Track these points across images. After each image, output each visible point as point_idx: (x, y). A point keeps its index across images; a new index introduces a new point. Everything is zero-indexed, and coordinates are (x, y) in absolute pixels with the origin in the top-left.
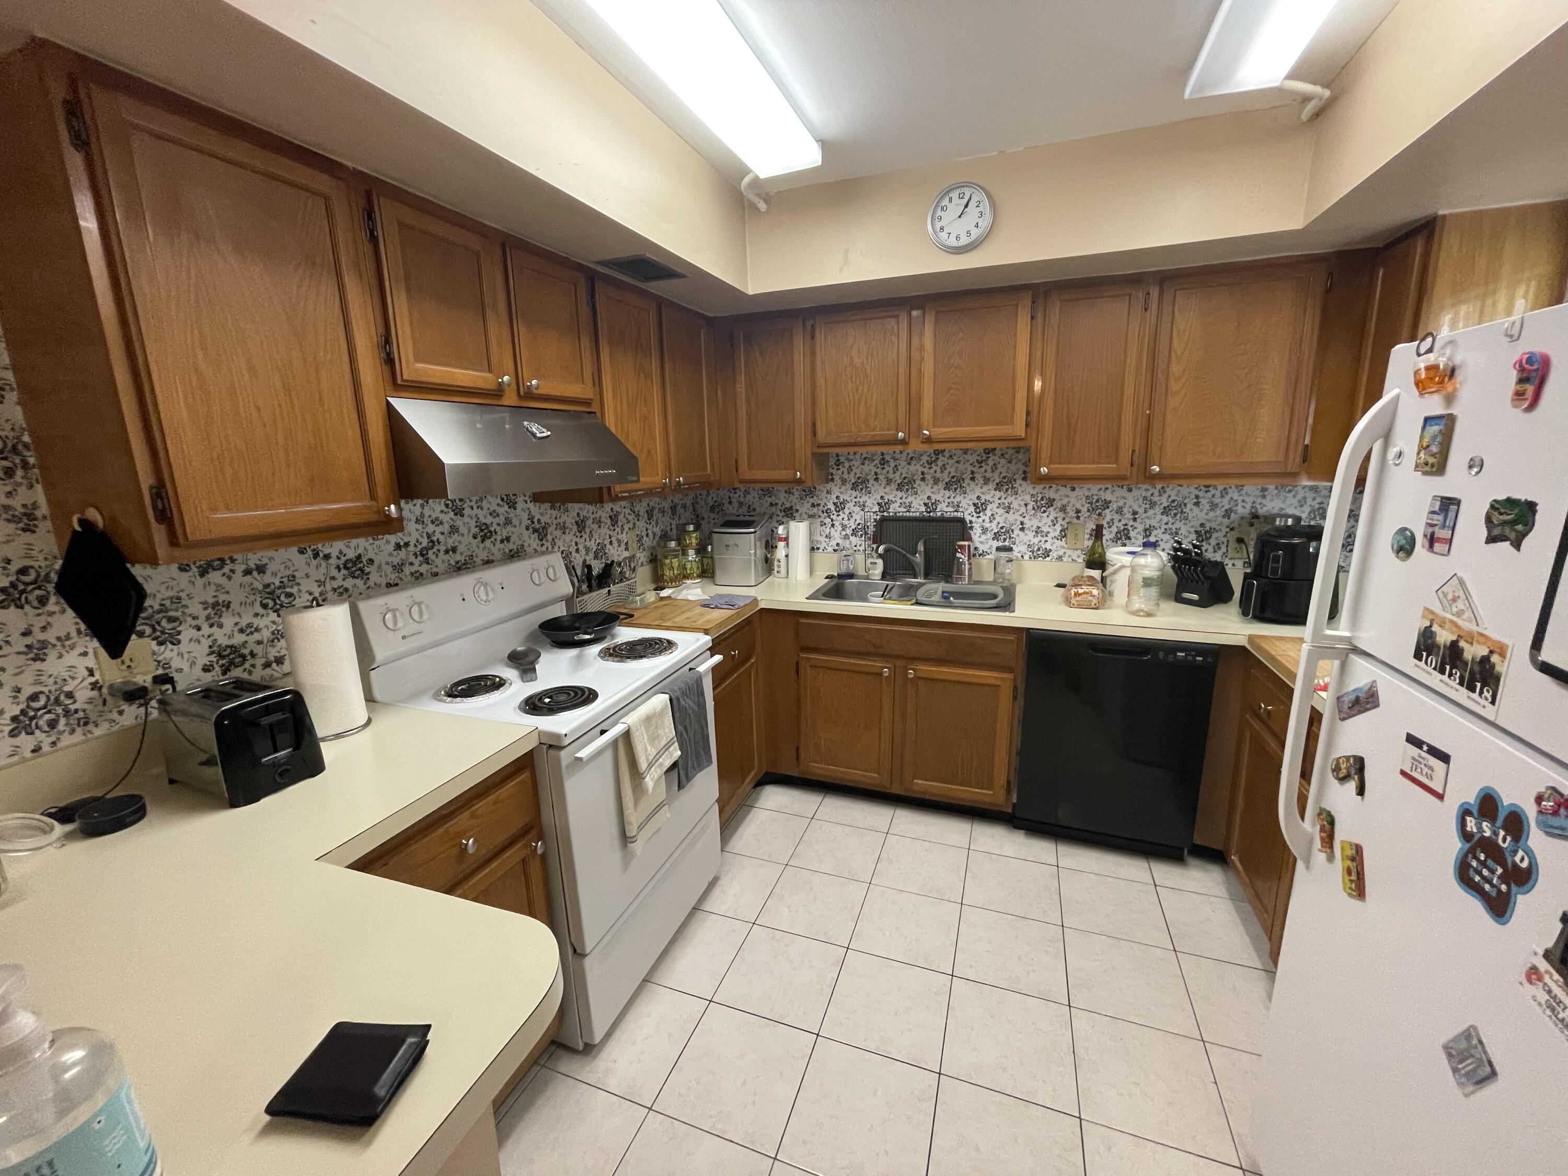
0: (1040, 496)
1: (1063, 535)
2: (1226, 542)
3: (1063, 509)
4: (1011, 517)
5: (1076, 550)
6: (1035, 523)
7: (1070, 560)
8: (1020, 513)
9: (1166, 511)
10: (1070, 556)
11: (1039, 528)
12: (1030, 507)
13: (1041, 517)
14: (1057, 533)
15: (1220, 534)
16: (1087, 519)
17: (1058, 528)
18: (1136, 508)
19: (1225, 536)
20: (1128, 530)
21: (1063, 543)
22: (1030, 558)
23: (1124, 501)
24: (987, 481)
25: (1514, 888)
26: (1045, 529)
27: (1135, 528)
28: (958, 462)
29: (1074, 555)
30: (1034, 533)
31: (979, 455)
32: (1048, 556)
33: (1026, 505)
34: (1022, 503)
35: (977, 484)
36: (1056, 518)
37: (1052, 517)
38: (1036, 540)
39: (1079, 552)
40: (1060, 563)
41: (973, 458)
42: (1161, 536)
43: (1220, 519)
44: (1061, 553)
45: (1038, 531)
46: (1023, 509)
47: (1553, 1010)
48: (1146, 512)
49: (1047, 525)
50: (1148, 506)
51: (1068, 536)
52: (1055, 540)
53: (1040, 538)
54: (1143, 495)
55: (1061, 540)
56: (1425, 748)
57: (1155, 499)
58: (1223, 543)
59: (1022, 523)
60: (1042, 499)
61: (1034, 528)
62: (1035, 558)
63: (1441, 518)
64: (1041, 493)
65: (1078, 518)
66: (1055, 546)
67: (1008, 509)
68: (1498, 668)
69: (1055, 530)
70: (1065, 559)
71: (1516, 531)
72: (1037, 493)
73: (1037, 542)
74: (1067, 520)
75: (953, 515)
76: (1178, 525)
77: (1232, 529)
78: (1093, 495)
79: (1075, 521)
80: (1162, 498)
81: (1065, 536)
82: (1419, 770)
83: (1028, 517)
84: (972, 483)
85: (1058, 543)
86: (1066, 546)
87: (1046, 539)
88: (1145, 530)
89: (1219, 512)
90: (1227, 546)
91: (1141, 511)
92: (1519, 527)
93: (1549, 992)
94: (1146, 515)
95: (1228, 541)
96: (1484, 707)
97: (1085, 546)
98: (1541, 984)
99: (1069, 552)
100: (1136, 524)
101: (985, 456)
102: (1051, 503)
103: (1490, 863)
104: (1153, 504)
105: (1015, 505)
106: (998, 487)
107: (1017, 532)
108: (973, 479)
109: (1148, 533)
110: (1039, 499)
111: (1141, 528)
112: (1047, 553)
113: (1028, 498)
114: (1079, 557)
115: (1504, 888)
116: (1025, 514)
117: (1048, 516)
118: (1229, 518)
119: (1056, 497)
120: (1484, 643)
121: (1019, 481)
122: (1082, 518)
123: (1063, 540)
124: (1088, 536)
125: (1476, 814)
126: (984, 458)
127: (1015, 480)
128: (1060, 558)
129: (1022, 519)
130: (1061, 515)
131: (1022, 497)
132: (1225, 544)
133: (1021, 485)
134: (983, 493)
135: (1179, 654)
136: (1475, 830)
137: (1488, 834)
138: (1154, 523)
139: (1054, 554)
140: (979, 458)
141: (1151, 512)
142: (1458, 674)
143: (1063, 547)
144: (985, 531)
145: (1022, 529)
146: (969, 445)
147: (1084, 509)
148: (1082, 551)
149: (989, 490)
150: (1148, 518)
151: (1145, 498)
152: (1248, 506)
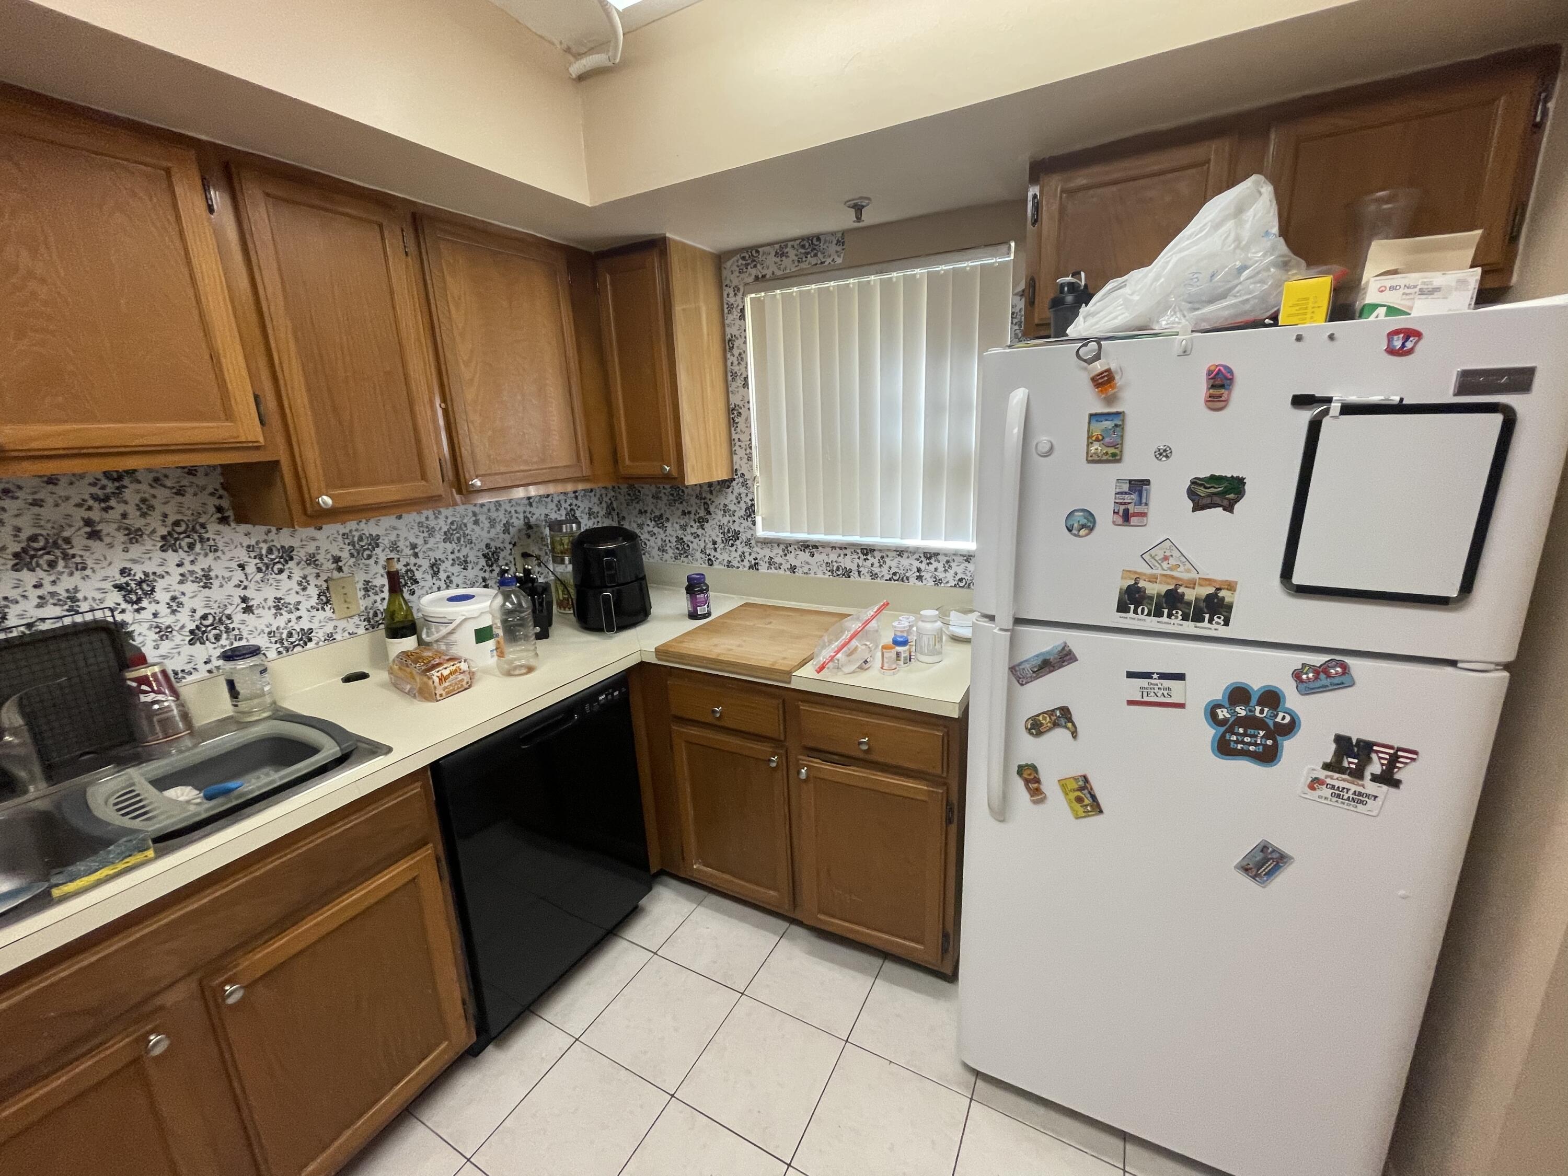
0: (264, 547)
1: (325, 599)
2: (513, 560)
3: (312, 560)
4: (217, 594)
5: (351, 617)
6: (270, 593)
7: (346, 634)
8: (235, 581)
9: (447, 538)
10: (344, 630)
11: (279, 599)
12: (251, 569)
13: (278, 581)
14: (314, 601)
15: (508, 551)
16: (354, 569)
17: (313, 591)
18: (413, 540)
19: (511, 554)
20: (412, 571)
21: (328, 613)
22: (280, 653)
23: (395, 532)
24: (134, 536)
25: (1279, 738)
26: (292, 599)
27: (420, 566)
28: (37, 503)
29: (350, 626)
30: (273, 611)
31: (94, 484)
32: (310, 640)
33: (242, 567)
34: (234, 565)
35: (111, 545)
36: (305, 577)
37: (297, 577)
38: (281, 621)
39: (356, 619)
40: (332, 646)
41: (84, 491)
42: (451, 569)
43: (502, 536)
44: (329, 628)
45: (279, 606)
46: (239, 575)
47: (1338, 796)
48: (426, 542)
49: (293, 592)
50: (426, 534)
51: (334, 600)
52: (314, 612)
53: (286, 616)
54: (417, 521)
55: (323, 609)
56: (1155, 676)
57: (432, 523)
58: (511, 562)
59: (244, 600)
60: (270, 551)
61: (271, 603)
62: (287, 651)
63: (1134, 496)
64: (265, 541)
65: (340, 569)
66: (316, 620)
67: (206, 580)
68: (1227, 600)
69: (309, 597)
70: (338, 637)
71: (1229, 500)
72: (257, 543)
73: (282, 625)
74: (324, 576)
75: (67, 621)
76: (465, 551)
77: (514, 545)
78: (351, 531)
79: (336, 574)
80: (439, 521)
81: (328, 602)
82: (1152, 694)
83: (252, 586)
84: (95, 545)
85: (321, 615)
86: (334, 616)
87: (298, 613)
88: (432, 566)
89: (499, 528)
90: (515, 565)
91: (420, 542)
92: (1232, 496)
93: (1333, 787)
94: (428, 546)
95: (514, 559)
96: (1216, 629)
97: (363, 608)
98: (1324, 787)
99: (342, 624)
100: (419, 561)
101: (111, 487)
102: (287, 554)
103: (1250, 731)
104: (431, 532)
105: (218, 569)
106: (168, 543)
107: (238, 617)
108: (95, 535)
109: (436, 569)
110: (264, 552)
111: (426, 564)
112: (307, 637)
113: (243, 555)
114: (358, 626)
115: (1269, 742)
116: (246, 583)
117: (289, 577)
118: (509, 533)
119: (295, 543)
120: (1210, 585)
121: (213, 527)
122: (345, 569)
123: (327, 608)
124: (363, 592)
125: (1227, 705)
126: (108, 490)
127: (203, 526)
128: (330, 637)
129: (242, 593)
130: (311, 571)
131: (229, 555)
132: (513, 563)
133: (218, 533)
134: (134, 561)
135: (601, 698)
136: (1228, 716)
137: (1243, 713)
138: (439, 555)
139: (318, 635)
140: (95, 490)
141: (432, 541)
142: (1180, 613)
143: (331, 619)
144: (164, 633)
145: (248, 610)
146: (130, 463)
147: (345, 555)
148: (359, 616)
149: (148, 552)
150: (430, 549)
151: (420, 524)
152: (521, 516)
